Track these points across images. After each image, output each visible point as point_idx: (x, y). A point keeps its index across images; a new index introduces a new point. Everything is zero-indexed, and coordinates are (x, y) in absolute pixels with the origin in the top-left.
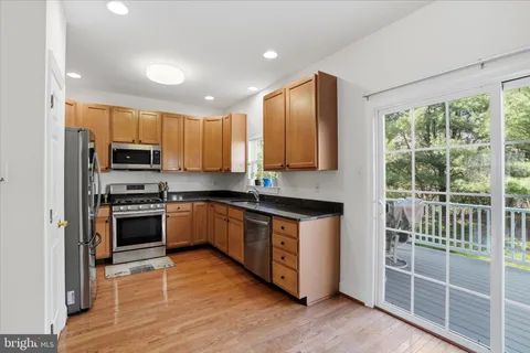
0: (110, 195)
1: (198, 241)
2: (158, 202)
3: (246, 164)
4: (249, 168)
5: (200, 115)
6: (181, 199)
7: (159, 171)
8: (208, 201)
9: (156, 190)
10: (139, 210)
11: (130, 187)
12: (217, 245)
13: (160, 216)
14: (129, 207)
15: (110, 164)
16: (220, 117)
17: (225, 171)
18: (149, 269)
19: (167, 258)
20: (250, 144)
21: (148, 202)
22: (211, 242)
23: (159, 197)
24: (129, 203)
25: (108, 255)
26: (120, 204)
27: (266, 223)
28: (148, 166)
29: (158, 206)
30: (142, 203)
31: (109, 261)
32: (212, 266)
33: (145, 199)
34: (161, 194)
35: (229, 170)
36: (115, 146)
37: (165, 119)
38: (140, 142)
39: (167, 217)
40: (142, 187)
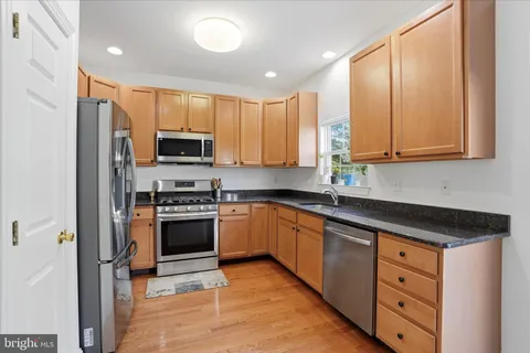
0: (156, 193)
1: (257, 252)
2: (209, 202)
3: (317, 156)
4: (322, 161)
5: (259, 97)
6: (235, 199)
7: (211, 165)
8: (269, 203)
9: (208, 188)
10: (188, 212)
11: (179, 184)
12: (280, 258)
13: (212, 220)
14: (176, 208)
15: (155, 157)
16: (283, 99)
17: (291, 165)
18: (197, 287)
19: (220, 273)
20: (322, 131)
21: (198, 203)
22: (272, 253)
23: (211, 196)
24: (176, 203)
25: (151, 265)
26: (165, 204)
27: (368, 243)
28: (198, 159)
29: (210, 207)
30: (191, 203)
31: (153, 272)
32: (277, 289)
33: (195, 199)
34: (214, 193)
35: (295, 164)
36: (160, 135)
37: (218, 102)
38: (190, 131)
39: (220, 221)
40: (191, 184)
